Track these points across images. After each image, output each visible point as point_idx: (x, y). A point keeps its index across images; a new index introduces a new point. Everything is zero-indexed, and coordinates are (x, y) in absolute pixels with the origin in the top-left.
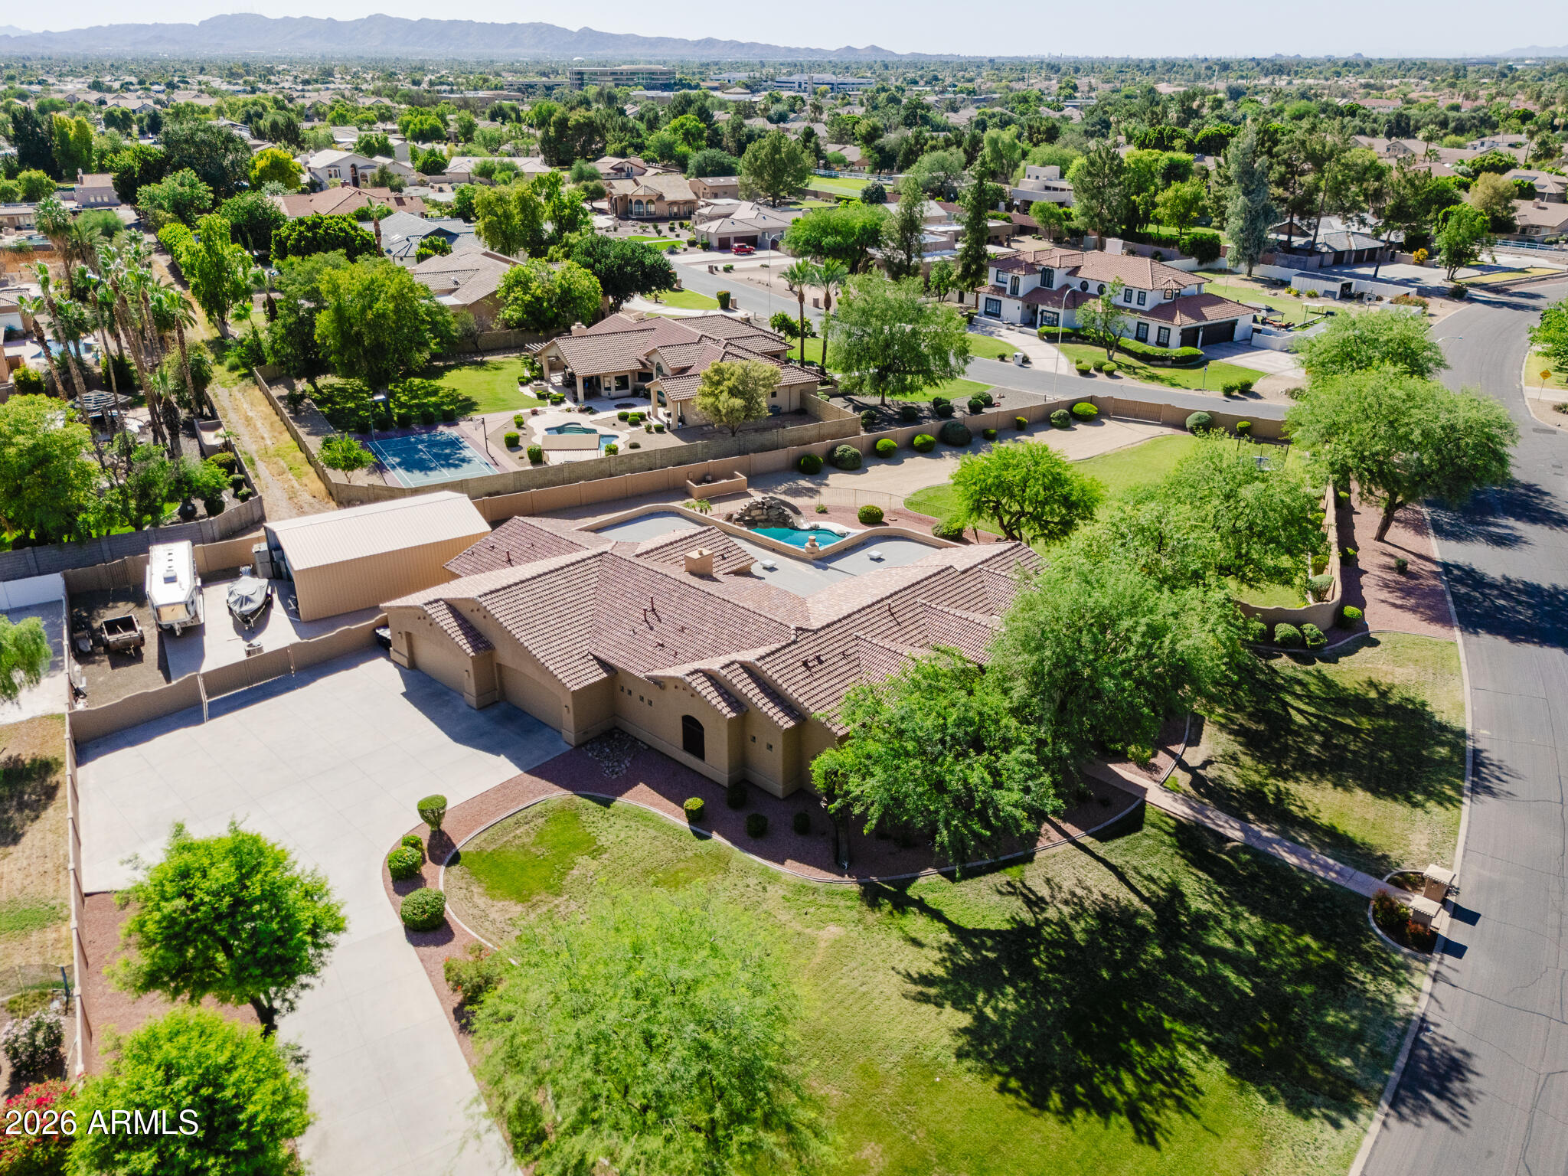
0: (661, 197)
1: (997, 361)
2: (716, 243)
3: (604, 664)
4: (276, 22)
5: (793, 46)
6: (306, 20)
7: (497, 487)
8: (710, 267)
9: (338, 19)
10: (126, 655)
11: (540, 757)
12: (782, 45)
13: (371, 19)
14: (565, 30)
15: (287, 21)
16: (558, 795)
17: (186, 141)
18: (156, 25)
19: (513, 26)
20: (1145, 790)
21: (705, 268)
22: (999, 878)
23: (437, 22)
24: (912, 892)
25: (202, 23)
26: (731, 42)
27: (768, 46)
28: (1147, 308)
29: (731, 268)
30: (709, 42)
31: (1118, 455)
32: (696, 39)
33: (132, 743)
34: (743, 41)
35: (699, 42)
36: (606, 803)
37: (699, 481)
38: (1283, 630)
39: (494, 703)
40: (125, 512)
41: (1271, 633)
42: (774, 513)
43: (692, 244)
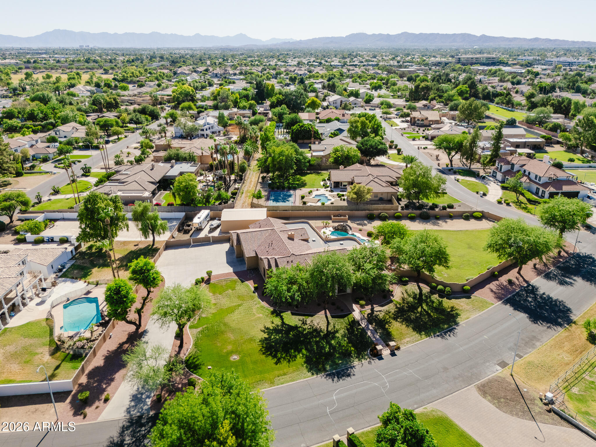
0: (427, 119)
1: (475, 194)
2: (430, 138)
3: (256, 253)
4: (370, 35)
5: (576, 40)
6: (380, 35)
7: (287, 209)
8: (419, 147)
9: (391, 34)
10: (186, 232)
11: (239, 269)
12: (570, 40)
13: (402, 33)
14: (474, 36)
15: (374, 35)
16: (236, 278)
17: (290, 95)
18: (332, 37)
19: (455, 34)
20: (354, 311)
21: (417, 147)
22: (301, 318)
23: (426, 34)
24: (282, 314)
25: (346, 36)
26: (546, 39)
27: (564, 41)
28: (541, 183)
29: (426, 148)
30: (536, 39)
31: (473, 231)
32: (530, 38)
33: (175, 249)
34: (552, 39)
35: (531, 39)
36: (242, 282)
37: (334, 216)
38: (440, 287)
39: (240, 257)
40: (202, 201)
41: (437, 287)
42: (344, 228)
43: (423, 137)
